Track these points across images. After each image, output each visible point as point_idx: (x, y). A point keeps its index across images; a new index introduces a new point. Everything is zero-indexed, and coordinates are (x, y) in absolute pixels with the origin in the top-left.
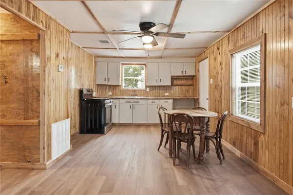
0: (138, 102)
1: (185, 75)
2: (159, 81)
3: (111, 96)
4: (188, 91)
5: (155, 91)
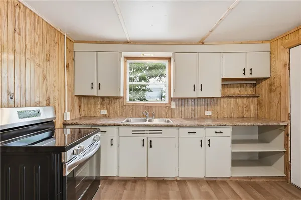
0: (160, 132)
1: (249, 76)
2: (198, 88)
3: (105, 117)
4: (248, 107)
5: (186, 107)
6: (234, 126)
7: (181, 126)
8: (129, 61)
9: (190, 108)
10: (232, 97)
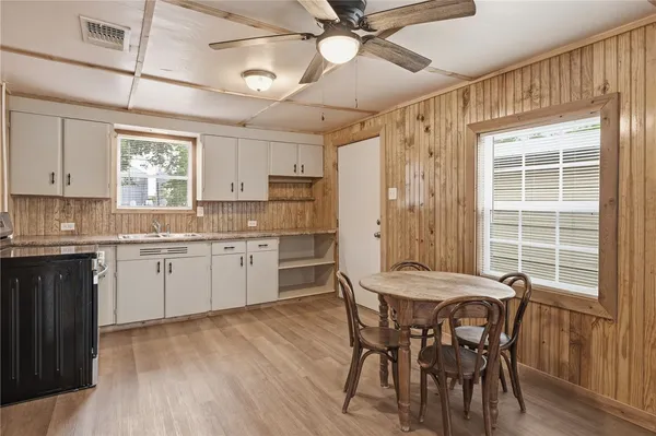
0: (184, 250)
1: (301, 175)
2: (238, 187)
4: (302, 213)
5: (221, 216)
6: (281, 238)
7: (215, 240)
8: (121, 137)
9: (226, 215)
10: (283, 200)
